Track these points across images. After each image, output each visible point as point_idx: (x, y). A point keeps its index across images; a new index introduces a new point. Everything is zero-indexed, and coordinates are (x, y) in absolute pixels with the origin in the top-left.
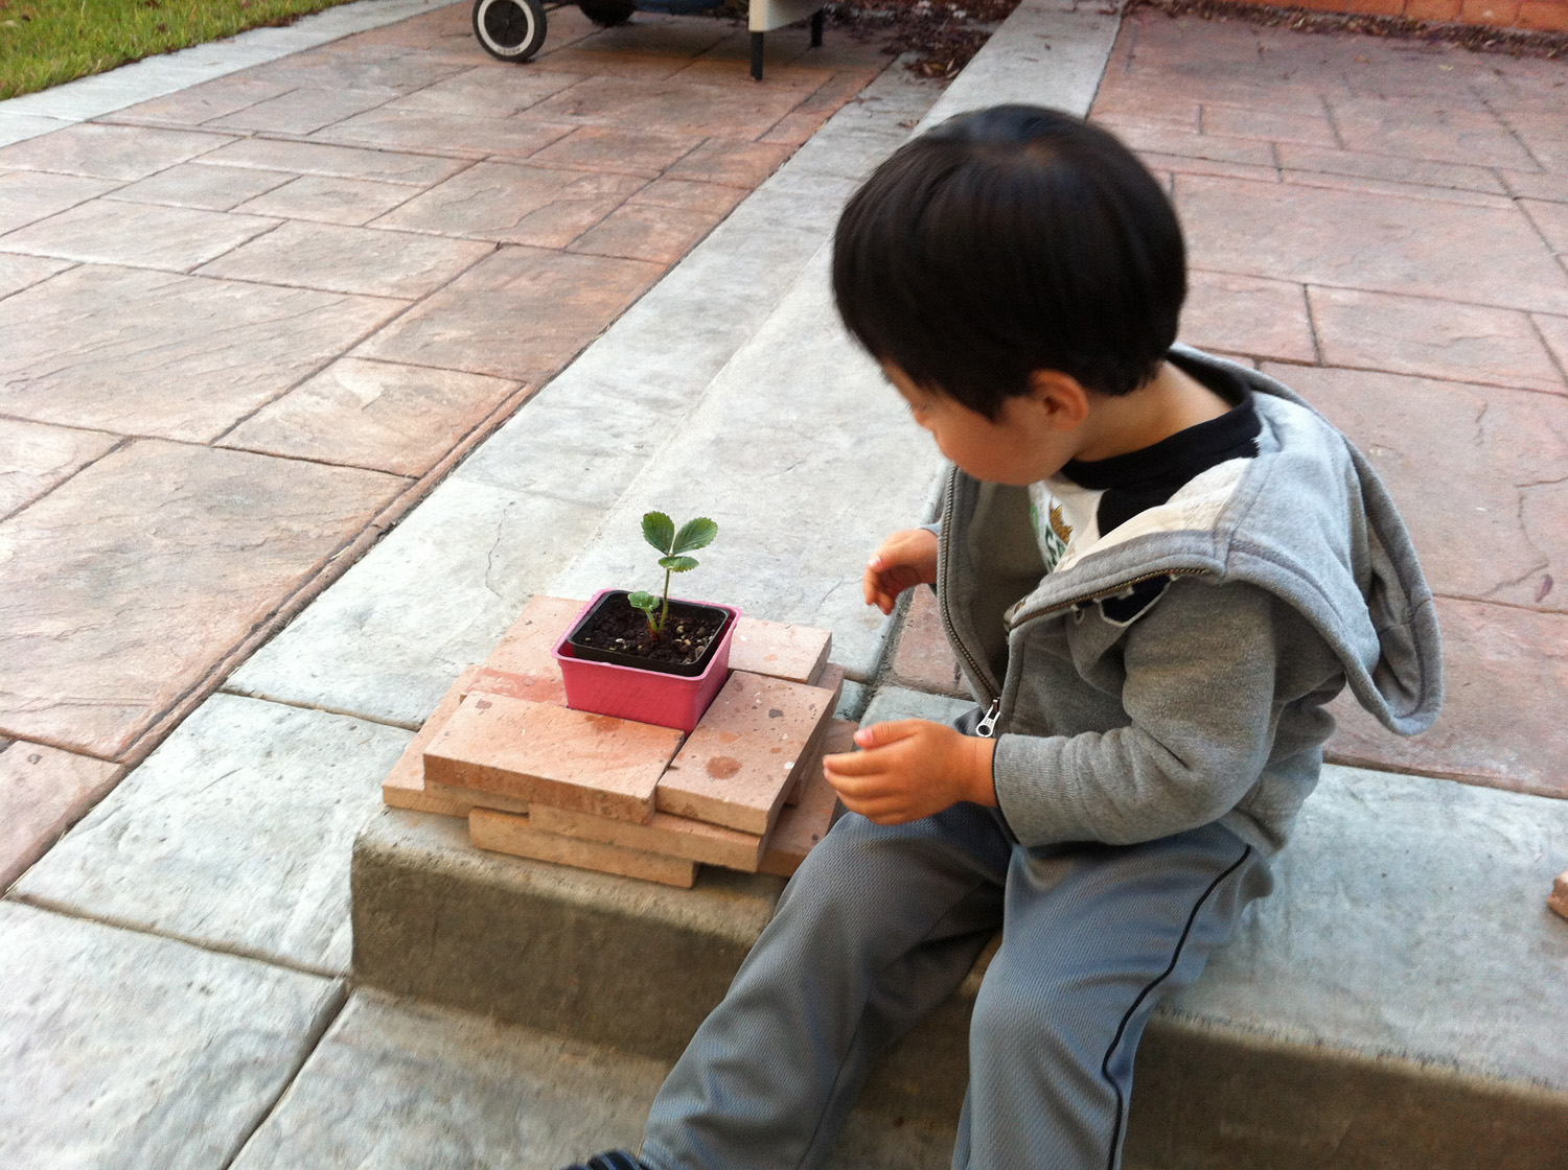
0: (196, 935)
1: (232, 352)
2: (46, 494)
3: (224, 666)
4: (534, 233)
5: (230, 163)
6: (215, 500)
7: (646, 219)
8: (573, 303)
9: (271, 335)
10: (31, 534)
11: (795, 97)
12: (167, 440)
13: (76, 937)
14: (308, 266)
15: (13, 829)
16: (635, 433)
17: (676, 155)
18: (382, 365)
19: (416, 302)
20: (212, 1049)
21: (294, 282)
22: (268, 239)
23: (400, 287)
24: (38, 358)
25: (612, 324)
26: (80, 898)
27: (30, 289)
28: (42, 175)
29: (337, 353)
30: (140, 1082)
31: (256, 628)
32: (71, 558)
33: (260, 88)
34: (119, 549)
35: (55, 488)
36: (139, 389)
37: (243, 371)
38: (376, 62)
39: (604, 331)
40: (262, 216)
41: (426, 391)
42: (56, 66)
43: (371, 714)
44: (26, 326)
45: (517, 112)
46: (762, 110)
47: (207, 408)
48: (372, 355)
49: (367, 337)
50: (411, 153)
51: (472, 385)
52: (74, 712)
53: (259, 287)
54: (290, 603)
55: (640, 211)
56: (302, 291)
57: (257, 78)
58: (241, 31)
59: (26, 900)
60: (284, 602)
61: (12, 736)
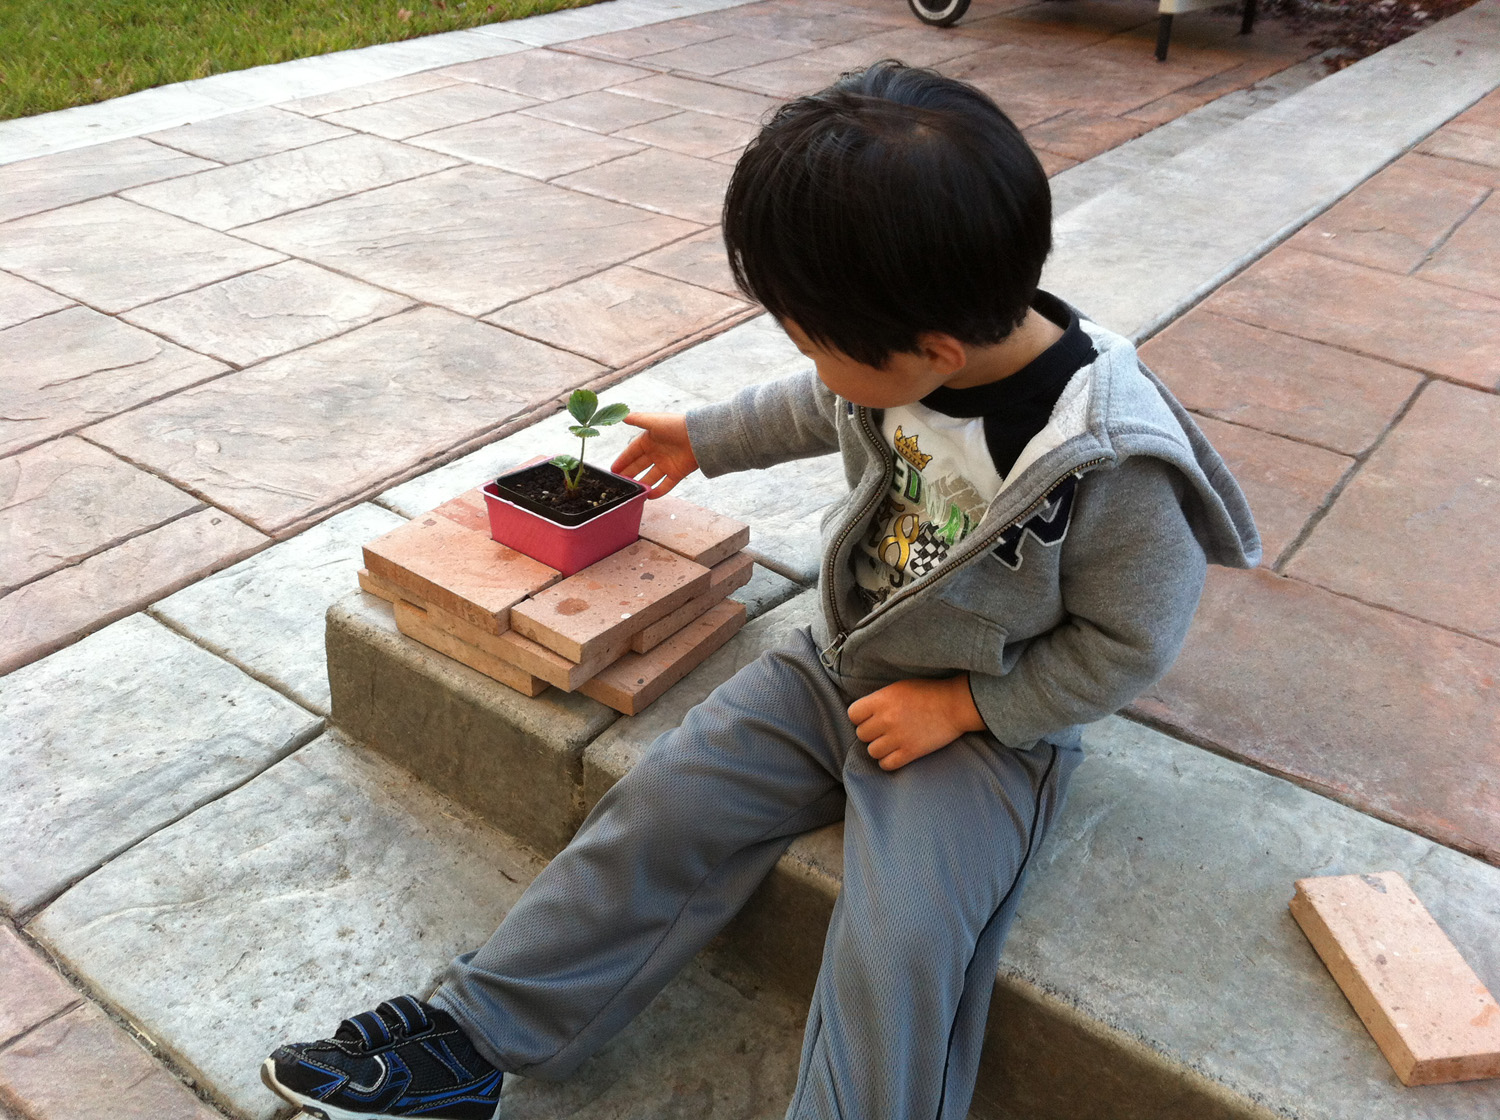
0: (249, 665)
2: (338, 336)
3: (385, 484)
5: (635, 94)
6: (453, 361)
9: (578, 239)
12: (448, 310)
13: (168, 647)
14: (644, 187)
15: (174, 565)
20: (212, 742)
24: (392, 233)
27: (419, 179)
28: (483, 88)
29: (619, 260)
30: (153, 750)
31: (423, 461)
32: (325, 386)
33: (700, 31)
34: (362, 385)
35: (347, 332)
36: (452, 268)
37: (537, 265)
40: (633, 141)
47: (493, 290)
49: (651, 251)
52: (262, 494)
53: (595, 200)
54: (460, 447)
56: (624, 207)
57: (702, 23)
60: (457, 445)
61: (210, 503)
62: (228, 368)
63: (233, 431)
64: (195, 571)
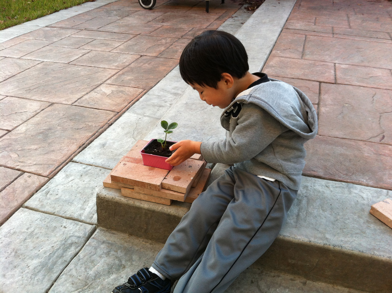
0: (63, 215)
1: (77, 82)
2: (33, 116)
3: (72, 156)
4: (150, 53)
5: (79, 36)
6: (72, 118)
7: (177, 49)
8: (158, 70)
9: (87, 78)
10: (30, 126)
11: (216, 17)
12: (61, 104)
13: (37, 215)
14: (96, 62)
15: (24, 192)
16: (170, 101)
17: (186, 32)
18: (112, 86)
19: (121, 70)
20: (66, 240)
21: (93, 66)
22: (87, 55)
23: (117, 66)
24: (33, 85)
25: (167, 75)
26: (38, 207)
27: (31, 68)
28: (35, 40)
29: (102, 83)
30: (50, 246)
31: (80, 147)
32: (39, 131)
33: (87, 17)
34: (50, 129)
35: (36, 115)
36: (56, 92)
37: (80, 87)
38: (115, 10)
39: (165, 76)
40: (86, 49)
41: (122, 92)
42: (39, 13)
43: (105, 167)
44: (30, 77)
45: (148, 22)
46: (208, 20)
47: (71, 96)
48: (110, 83)
49: (109, 79)
50: (122, 33)
51: (132, 90)
52: (38, 166)
53: (85, 67)
54: (88, 142)
55: (176, 47)
56: (94, 68)
57: (86, 15)
58: (83, 3)
59: (27, 207)
60: (87, 141)
61: (24, 172)
62: (7, 132)
63: (19, 149)
64: (31, 192)
